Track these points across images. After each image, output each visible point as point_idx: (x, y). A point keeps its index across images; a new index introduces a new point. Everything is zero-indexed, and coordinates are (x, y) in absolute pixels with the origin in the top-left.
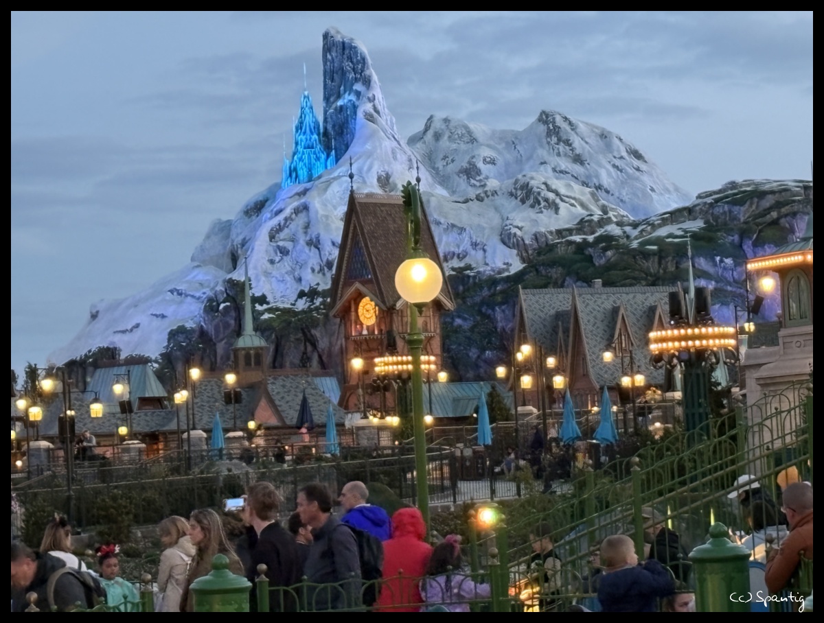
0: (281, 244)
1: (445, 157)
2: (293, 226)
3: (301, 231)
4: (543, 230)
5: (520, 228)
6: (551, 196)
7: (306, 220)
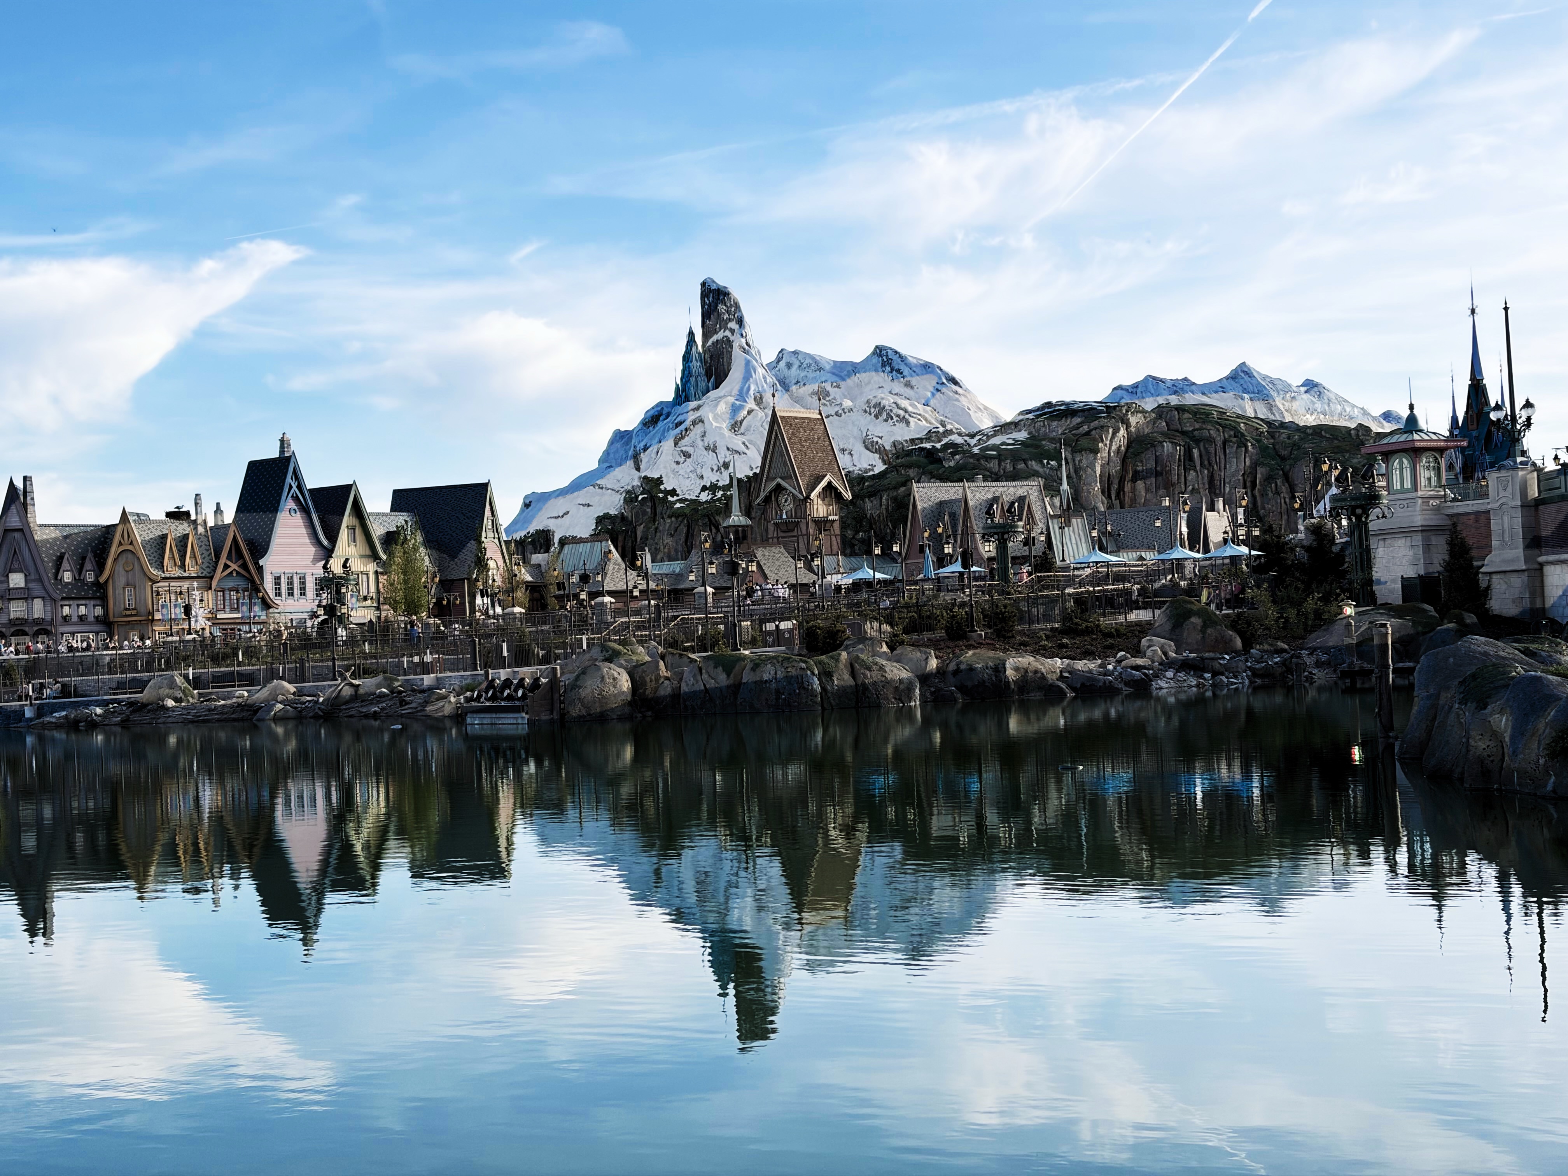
0: (684, 449)
1: (797, 382)
2: (692, 434)
3: (699, 440)
4: (900, 439)
5: (881, 438)
6: (902, 413)
7: (702, 429)
